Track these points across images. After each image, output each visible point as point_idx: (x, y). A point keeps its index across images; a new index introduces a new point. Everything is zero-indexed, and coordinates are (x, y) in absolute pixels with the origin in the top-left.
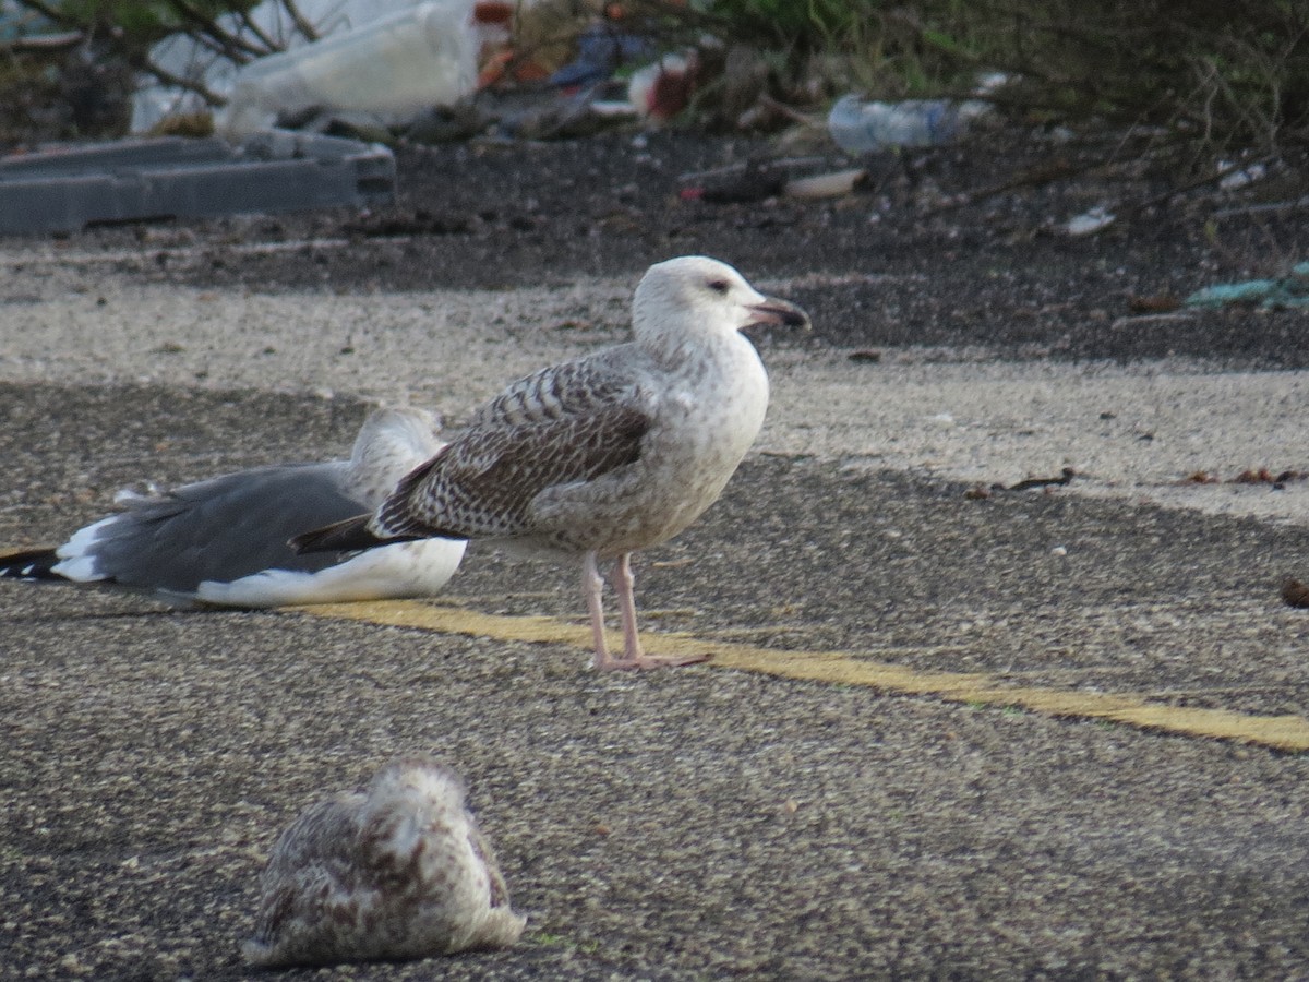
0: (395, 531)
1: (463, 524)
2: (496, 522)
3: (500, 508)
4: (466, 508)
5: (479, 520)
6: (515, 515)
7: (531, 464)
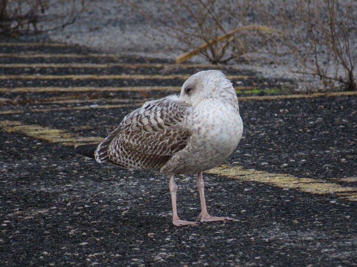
0: (102, 161)
1: (125, 163)
2: (137, 164)
3: (138, 159)
4: (126, 157)
5: (131, 162)
6: (143, 162)
7: (150, 145)
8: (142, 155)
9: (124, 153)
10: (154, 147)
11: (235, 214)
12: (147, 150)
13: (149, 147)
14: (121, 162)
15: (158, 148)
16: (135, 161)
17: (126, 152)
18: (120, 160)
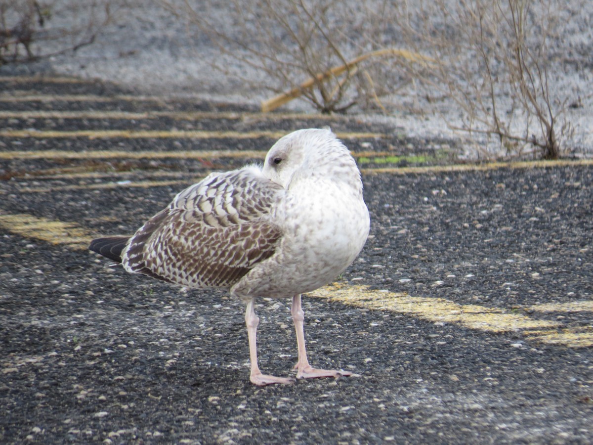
8: (200, 265)
9: (170, 259)
10: (220, 252)
13: (212, 252)
17: (173, 257)
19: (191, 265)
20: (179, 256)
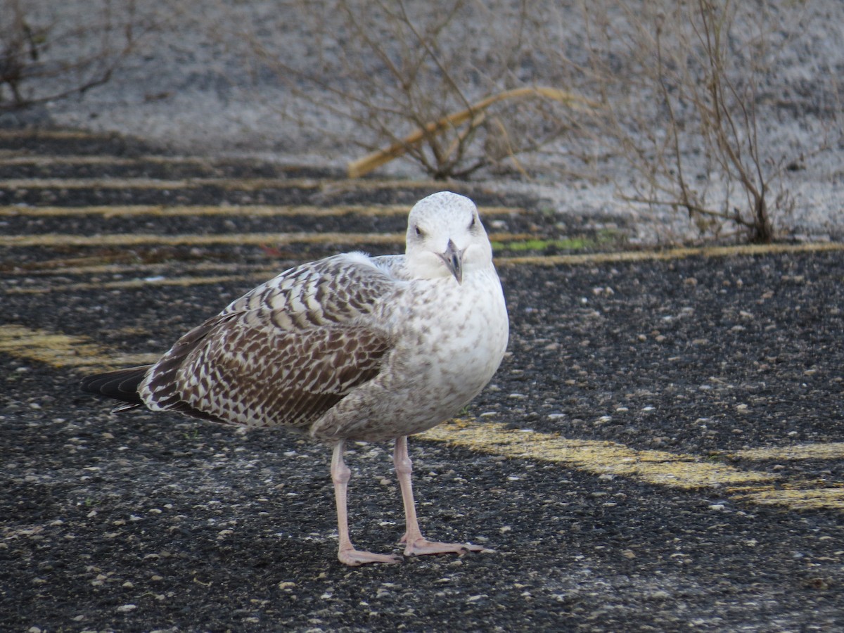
8: (267, 392)
9: (219, 385)
10: (297, 373)
11: (485, 536)
12: (280, 380)
14: (210, 408)
15: (308, 374)
16: (248, 405)
17: (225, 383)
18: (210, 402)
19: (252, 393)
20: (234, 382)
